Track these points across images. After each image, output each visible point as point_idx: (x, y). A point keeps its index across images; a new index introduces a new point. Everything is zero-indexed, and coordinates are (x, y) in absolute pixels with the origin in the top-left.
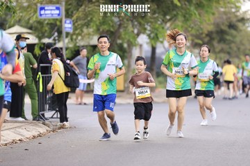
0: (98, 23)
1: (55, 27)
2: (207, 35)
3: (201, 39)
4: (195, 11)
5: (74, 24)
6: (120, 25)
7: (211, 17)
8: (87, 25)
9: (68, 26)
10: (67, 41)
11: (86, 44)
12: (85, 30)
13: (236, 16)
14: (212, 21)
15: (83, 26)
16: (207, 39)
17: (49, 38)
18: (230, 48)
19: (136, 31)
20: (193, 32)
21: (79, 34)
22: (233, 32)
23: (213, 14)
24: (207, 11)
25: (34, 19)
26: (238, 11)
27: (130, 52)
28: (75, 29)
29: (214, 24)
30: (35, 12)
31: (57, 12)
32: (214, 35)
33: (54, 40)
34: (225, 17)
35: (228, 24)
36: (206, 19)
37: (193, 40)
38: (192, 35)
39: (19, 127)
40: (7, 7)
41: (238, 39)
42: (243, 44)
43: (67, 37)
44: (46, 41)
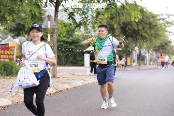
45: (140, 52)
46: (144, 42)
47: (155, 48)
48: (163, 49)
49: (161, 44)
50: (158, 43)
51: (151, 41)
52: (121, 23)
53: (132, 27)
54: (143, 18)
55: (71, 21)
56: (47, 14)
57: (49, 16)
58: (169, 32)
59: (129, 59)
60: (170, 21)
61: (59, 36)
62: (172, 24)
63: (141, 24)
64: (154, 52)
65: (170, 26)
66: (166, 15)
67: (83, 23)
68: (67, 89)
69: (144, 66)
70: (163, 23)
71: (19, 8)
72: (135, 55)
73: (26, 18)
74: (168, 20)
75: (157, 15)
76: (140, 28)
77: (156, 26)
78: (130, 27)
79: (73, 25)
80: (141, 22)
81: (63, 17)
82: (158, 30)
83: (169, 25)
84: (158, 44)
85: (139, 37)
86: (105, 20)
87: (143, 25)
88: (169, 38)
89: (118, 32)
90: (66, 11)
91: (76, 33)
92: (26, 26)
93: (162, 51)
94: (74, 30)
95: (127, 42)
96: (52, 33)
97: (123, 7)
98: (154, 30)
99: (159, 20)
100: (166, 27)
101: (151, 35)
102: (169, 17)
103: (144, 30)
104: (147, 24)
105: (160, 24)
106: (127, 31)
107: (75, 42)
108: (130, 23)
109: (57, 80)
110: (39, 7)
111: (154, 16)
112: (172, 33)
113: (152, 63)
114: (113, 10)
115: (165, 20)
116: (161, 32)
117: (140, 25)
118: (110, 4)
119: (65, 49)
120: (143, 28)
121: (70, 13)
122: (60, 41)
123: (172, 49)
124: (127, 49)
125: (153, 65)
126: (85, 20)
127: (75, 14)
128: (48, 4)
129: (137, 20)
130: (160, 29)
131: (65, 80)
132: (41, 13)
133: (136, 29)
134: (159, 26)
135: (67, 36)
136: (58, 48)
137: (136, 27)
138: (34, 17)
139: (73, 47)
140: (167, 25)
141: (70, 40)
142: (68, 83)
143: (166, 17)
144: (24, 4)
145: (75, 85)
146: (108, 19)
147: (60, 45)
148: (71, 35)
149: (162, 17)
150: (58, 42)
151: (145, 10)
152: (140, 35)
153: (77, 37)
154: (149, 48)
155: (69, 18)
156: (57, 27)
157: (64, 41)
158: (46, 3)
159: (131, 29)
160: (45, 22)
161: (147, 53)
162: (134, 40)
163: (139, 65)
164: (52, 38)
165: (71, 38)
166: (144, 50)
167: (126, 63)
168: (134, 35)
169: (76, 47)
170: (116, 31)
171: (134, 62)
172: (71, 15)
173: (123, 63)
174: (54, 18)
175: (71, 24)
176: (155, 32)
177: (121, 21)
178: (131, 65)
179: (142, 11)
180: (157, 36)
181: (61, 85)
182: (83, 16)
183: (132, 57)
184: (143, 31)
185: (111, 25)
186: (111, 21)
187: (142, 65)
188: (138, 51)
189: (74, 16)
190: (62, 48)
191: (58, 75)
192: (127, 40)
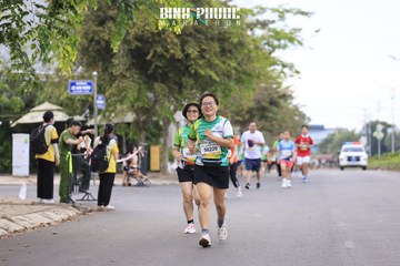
0: (132, 99)
1: (87, 104)
2: (248, 112)
3: (242, 116)
4: (235, 87)
5: (107, 100)
6: (156, 102)
7: (252, 94)
8: (121, 102)
9: (100, 102)
10: (99, 118)
11: (120, 121)
12: (119, 107)
13: (278, 92)
14: (252, 97)
15: (116, 102)
16: (247, 117)
17: (81, 115)
18: (272, 125)
19: (172, 108)
20: (233, 108)
21: (113, 111)
22: (274, 108)
23: (254, 90)
24: (247, 87)
25: (65, 95)
26: (279, 87)
27: (166, 130)
28: (108, 105)
29: (254, 100)
30: (66, 88)
31: (89, 87)
32: (255, 112)
33: (86, 117)
34: (266, 93)
35: (268, 100)
36: (247, 94)
37: (233, 117)
38: (232, 112)
39: (48, 210)
40: (35, 83)
41: (279, 117)
42: (285, 122)
43: (99, 114)
44: (77, 118)
47: (238, 114)
48: (263, 117)
49: (259, 102)
50: (247, 98)
51: (226, 94)
52: (131, 38)
53: (167, 51)
58: (284, 66)
59: (155, 151)
60: (287, 31)
62: (291, 40)
63: (195, 38)
65: (285, 47)
66: (274, 10)
70: (263, 38)
74: (278, 26)
76: (193, 51)
77: (241, 44)
78: (159, 49)
82: (249, 58)
83: (283, 42)
84: (248, 103)
85: (187, 81)
87: (199, 43)
88: (284, 85)
89: (120, 64)
95: (151, 95)
98: (236, 59)
99: (251, 26)
100: (274, 48)
101: (228, 75)
102: (282, 17)
103: (203, 57)
104: (212, 39)
105: (254, 41)
106: (150, 62)
112: (291, 67)
115: (271, 26)
116: (257, 65)
117: (192, 42)
120: (202, 53)
123: (292, 119)
124: (149, 117)
126: (14, 25)
130: (253, 54)
133: (179, 55)
134: (252, 47)
137: (178, 48)
140: (276, 43)
143: (275, 16)
146: (90, 23)
149: (261, 18)
152: (190, 76)
159: (162, 56)
162: (170, 89)
167: (147, 161)
168: (171, 75)
170: (115, 61)
171: (172, 161)
176: (239, 64)
177: (132, 32)
178: (162, 171)
180: (244, 77)
182: (9, 12)
183: (165, 144)
184: (200, 62)
185: (98, 42)
186: (100, 28)
192: (151, 89)
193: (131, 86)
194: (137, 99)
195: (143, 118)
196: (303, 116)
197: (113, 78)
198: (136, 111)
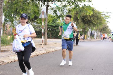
45: (92, 32)
46: (94, 27)
47: (100, 30)
48: (104, 30)
49: (103, 28)
51: (98, 26)
52: (82, 16)
54: (93, 14)
55: (55, 15)
56: (42, 11)
57: (43, 12)
58: (108, 22)
59: (86, 35)
61: (48, 23)
62: (109, 17)
64: (99, 32)
67: (61, 16)
68: (52, 51)
69: (94, 39)
71: (27, 7)
72: (89, 34)
73: (31, 13)
74: (107, 15)
75: (101, 12)
76: (92, 19)
77: (100, 18)
78: (87, 18)
79: (56, 17)
80: (93, 16)
81: (51, 12)
82: (102, 20)
84: (101, 28)
85: (91, 24)
86: (73, 15)
88: (107, 25)
90: (52, 9)
91: (57, 21)
92: (31, 17)
93: (103, 31)
94: (56, 20)
95: (85, 26)
96: (44, 21)
97: (83, 7)
99: (102, 15)
100: (106, 19)
101: (98, 23)
102: (107, 13)
104: (95, 17)
106: (85, 21)
107: (57, 26)
108: (86, 16)
109: (47, 46)
110: (38, 7)
111: (99, 13)
113: (98, 38)
114: (78, 9)
115: (105, 15)
117: (92, 17)
118: (76, 6)
119: (52, 30)
120: (94, 19)
121: (55, 10)
122: (49, 26)
125: (98, 39)
126: (62, 14)
127: (57, 11)
128: (42, 5)
129: (90, 15)
131: (51, 46)
132: (39, 10)
133: (90, 19)
134: (102, 18)
135: (52, 23)
136: (48, 29)
138: (35, 12)
139: (56, 29)
140: (106, 18)
141: (54, 25)
142: (53, 48)
143: (106, 13)
144: (30, 5)
145: (57, 49)
147: (49, 28)
148: (55, 22)
149: (104, 13)
150: (47, 26)
151: (94, 9)
153: (58, 23)
154: (96, 30)
155: (54, 13)
156: (47, 18)
157: (51, 26)
158: (41, 5)
159: (87, 20)
160: (41, 15)
161: (96, 33)
162: (88, 25)
163: (91, 39)
164: (45, 24)
165: (55, 24)
166: (94, 31)
167: (84, 37)
168: (88, 23)
169: (57, 28)
170: (79, 20)
171: (88, 37)
172: (55, 12)
173: (83, 38)
174: (46, 13)
175: (55, 16)
176: (100, 21)
177: (82, 15)
178: (87, 39)
179: (93, 10)
180: (101, 23)
181: (49, 49)
182: (61, 12)
184: (93, 21)
185: (76, 17)
186: (76, 15)
187: (93, 39)
188: (90, 31)
189: (57, 12)
190: (50, 29)
191: (47, 43)
192: (85, 25)
193: (82, 24)
194: (83, 27)
195: (84, 30)
196: (110, 30)
197: (79, 23)
198: (82, 29)
